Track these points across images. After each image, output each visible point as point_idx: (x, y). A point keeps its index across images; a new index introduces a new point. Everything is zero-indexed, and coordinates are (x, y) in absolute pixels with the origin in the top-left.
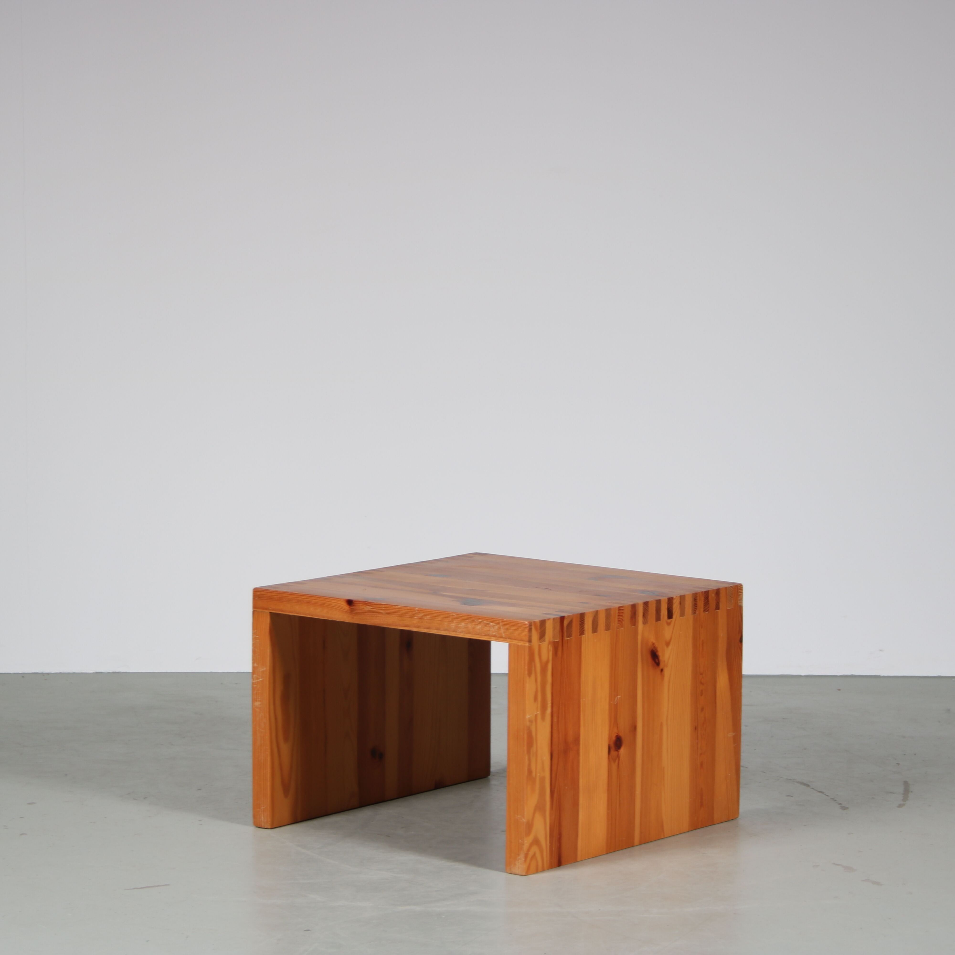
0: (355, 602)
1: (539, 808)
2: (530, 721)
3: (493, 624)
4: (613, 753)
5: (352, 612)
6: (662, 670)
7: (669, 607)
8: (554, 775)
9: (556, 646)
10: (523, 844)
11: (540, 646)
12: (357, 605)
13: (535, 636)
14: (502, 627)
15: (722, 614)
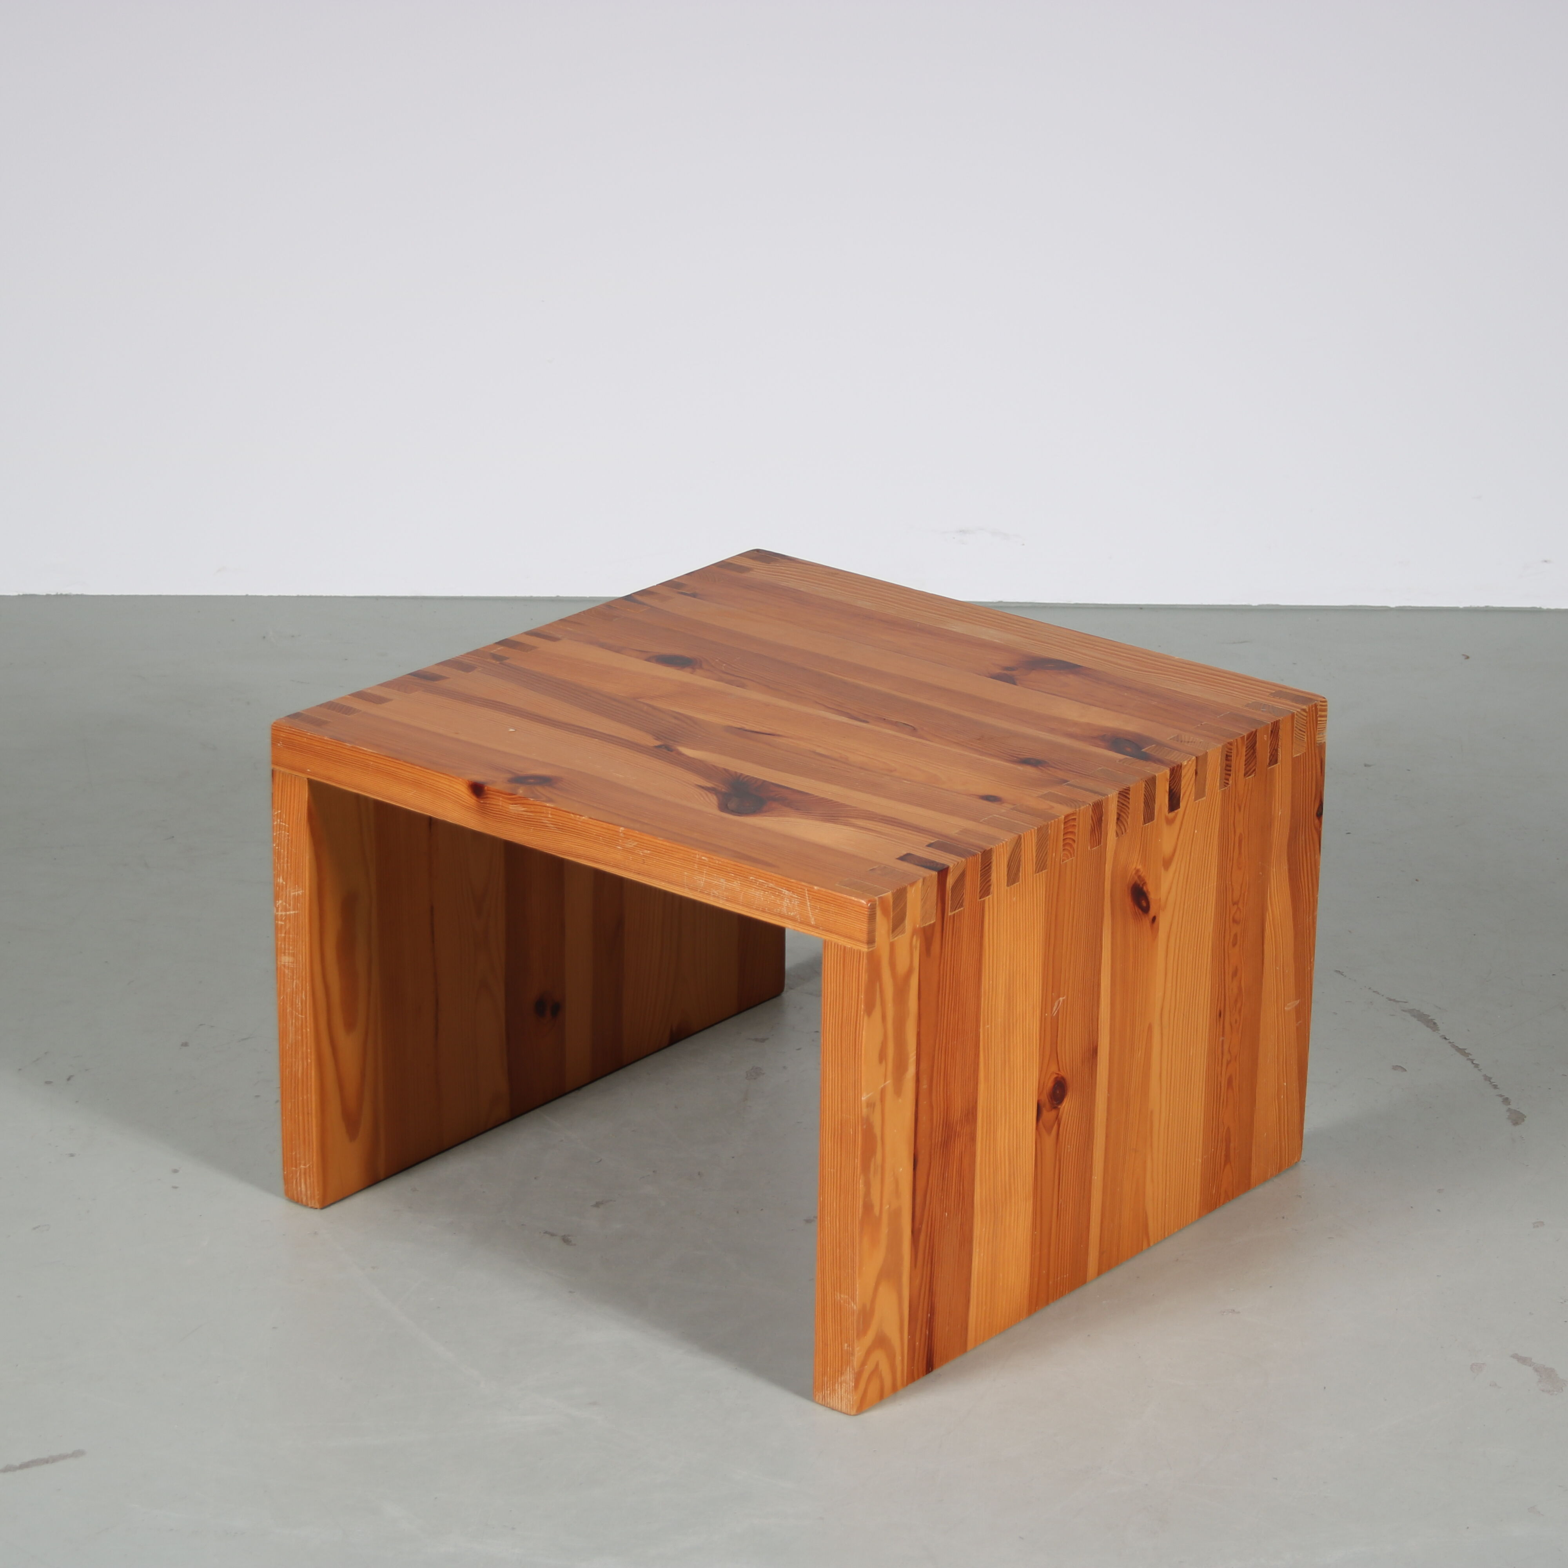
0: (489, 792)
1: (889, 1273)
2: (871, 1105)
3: (791, 894)
4: (1048, 1115)
5: (483, 811)
6: (1154, 919)
7: (1172, 788)
8: (919, 1200)
9: (927, 935)
10: (853, 1354)
11: (892, 946)
12: (493, 798)
13: (882, 925)
14: (809, 903)
15: (1282, 774)
